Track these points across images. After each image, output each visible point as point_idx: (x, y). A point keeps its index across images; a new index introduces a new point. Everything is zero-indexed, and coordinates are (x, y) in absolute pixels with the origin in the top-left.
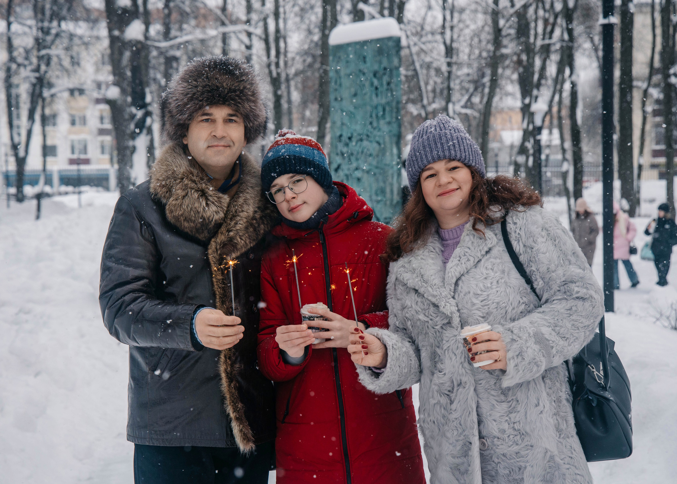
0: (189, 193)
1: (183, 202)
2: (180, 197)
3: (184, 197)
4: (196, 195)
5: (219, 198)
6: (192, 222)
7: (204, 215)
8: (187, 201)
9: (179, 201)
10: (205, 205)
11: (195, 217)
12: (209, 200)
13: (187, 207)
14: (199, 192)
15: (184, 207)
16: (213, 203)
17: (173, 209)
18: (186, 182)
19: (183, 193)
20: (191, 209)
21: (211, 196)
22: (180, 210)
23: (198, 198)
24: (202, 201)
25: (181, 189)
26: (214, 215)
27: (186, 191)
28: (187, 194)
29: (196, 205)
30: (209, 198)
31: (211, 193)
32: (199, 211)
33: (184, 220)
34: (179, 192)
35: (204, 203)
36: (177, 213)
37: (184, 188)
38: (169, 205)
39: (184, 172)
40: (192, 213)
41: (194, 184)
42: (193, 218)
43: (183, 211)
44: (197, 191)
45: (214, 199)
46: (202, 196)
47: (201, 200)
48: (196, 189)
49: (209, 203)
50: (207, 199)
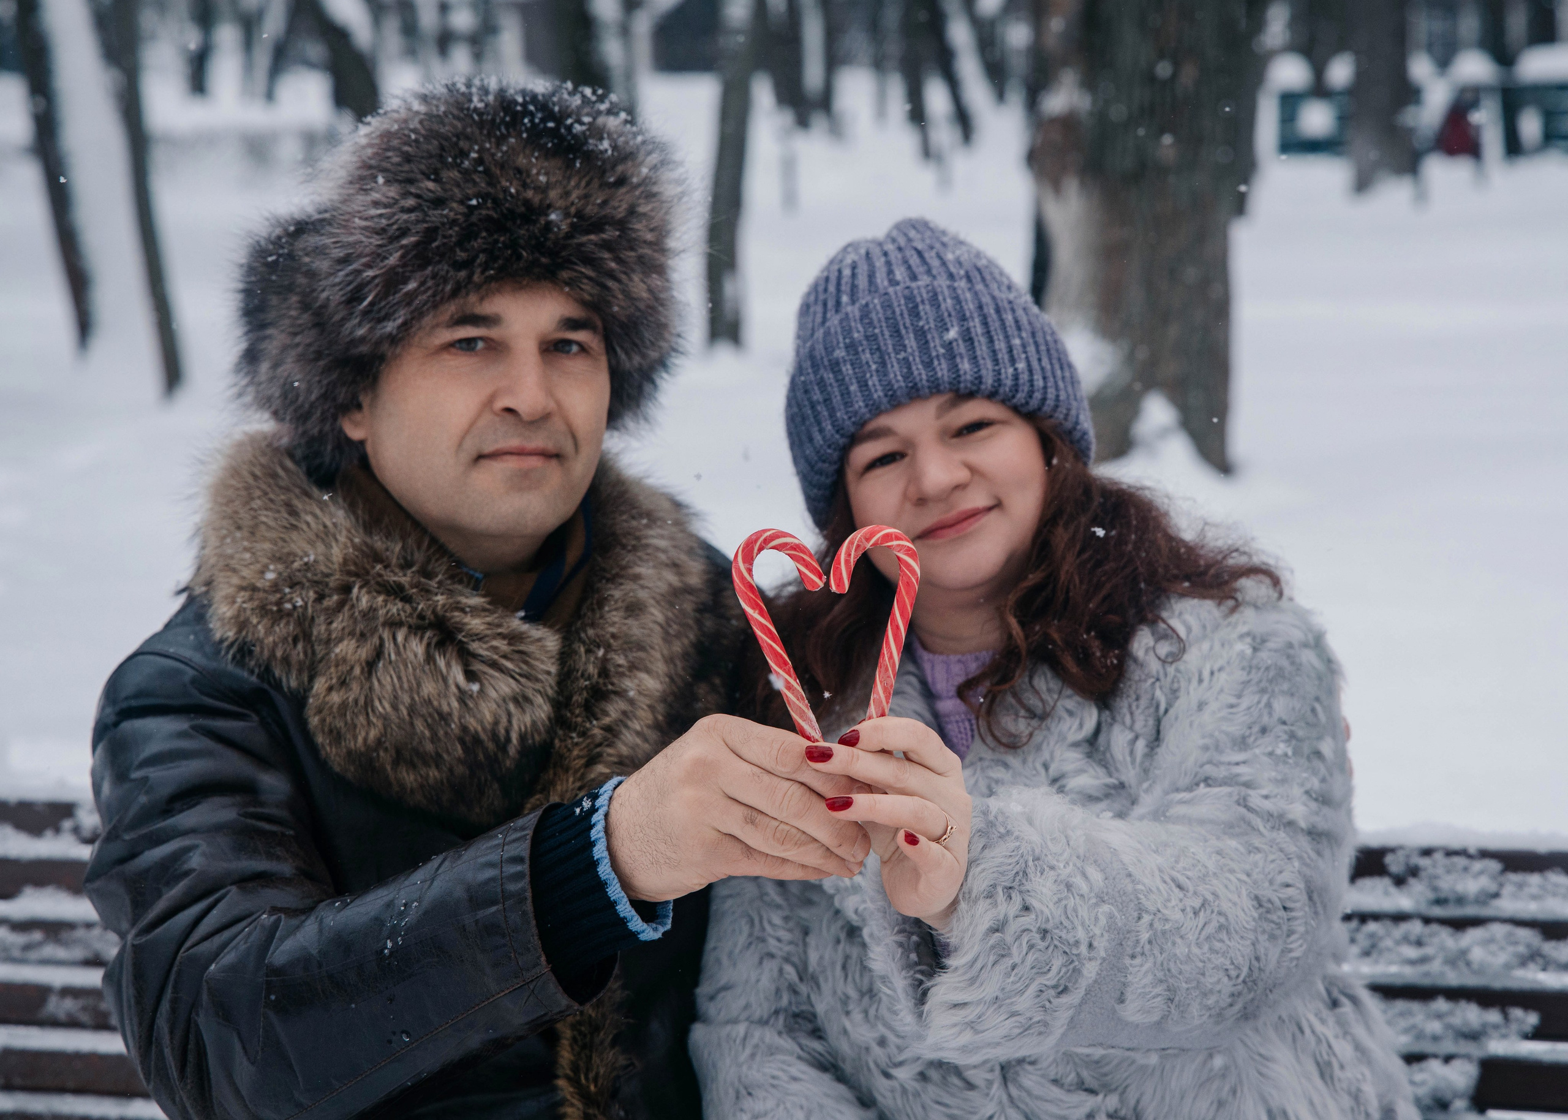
0: (389, 646)
1: (371, 689)
2: (357, 671)
3: (370, 666)
4: (417, 648)
5: (514, 638)
6: (426, 764)
7: (472, 723)
8: (385, 680)
9: (355, 687)
10: (461, 678)
11: (435, 738)
12: (475, 656)
13: (395, 707)
14: (428, 634)
15: (383, 707)
16: (494, 665)
17: (339, 724)
18: (364, 602)
19: (364, 653)
20: (412, 710)
21: (481, 638)
22: (369, 722)
23: (429, 659)
24: (448, 665)
25: (352, 634)
26: (509, 715)
27: (376, 640)
28: (379, 652)
29: (429, 688)
30: (475, 646)
31: (476, 624)
32: (445, 708)
33: (397, 762)
34: (345, 648)
35: (457, 674)
36: (360, 739)
37: (360, 627)
38: (319, 711)
39: (345, 561)
40: (419, 725)
41: (400, 605)
42: (429, 747)
43: (379, 724)
44: (417, 629)
45: (495, 649)
46: (441, 645)
47: (441, 663)
48: (413, 621)
49: (477, 666)
50: (466, 656)
